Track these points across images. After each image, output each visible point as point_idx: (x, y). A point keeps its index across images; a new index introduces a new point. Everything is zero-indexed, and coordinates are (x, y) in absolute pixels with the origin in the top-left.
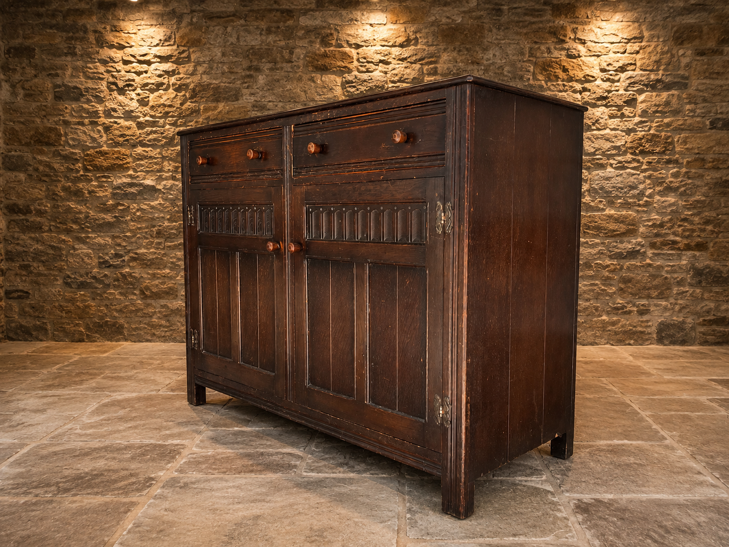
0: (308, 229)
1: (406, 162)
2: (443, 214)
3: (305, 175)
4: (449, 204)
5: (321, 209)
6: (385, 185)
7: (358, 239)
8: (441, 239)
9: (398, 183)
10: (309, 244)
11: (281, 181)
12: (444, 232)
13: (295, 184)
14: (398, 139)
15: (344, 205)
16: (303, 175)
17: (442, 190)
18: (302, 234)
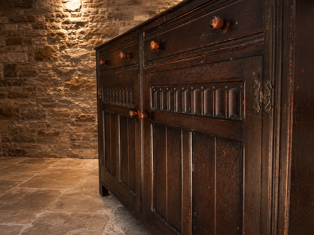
0: (153, 102)
1: (223, 47)
2: (261, 93)
3: (151, 66)
4: (269, 82)
5: (161, 89)
6: (205, 68)
7: (184, 111)
8: (259, 117)
9: (216, 64)
10: (153, 113)
11: (138, 71)
12: (263, 110)
13: (146, 72)
14: (215, 25)
15: (175, 86)
16: (149, 66)
17: (260, 69)
18: (149, 107)
